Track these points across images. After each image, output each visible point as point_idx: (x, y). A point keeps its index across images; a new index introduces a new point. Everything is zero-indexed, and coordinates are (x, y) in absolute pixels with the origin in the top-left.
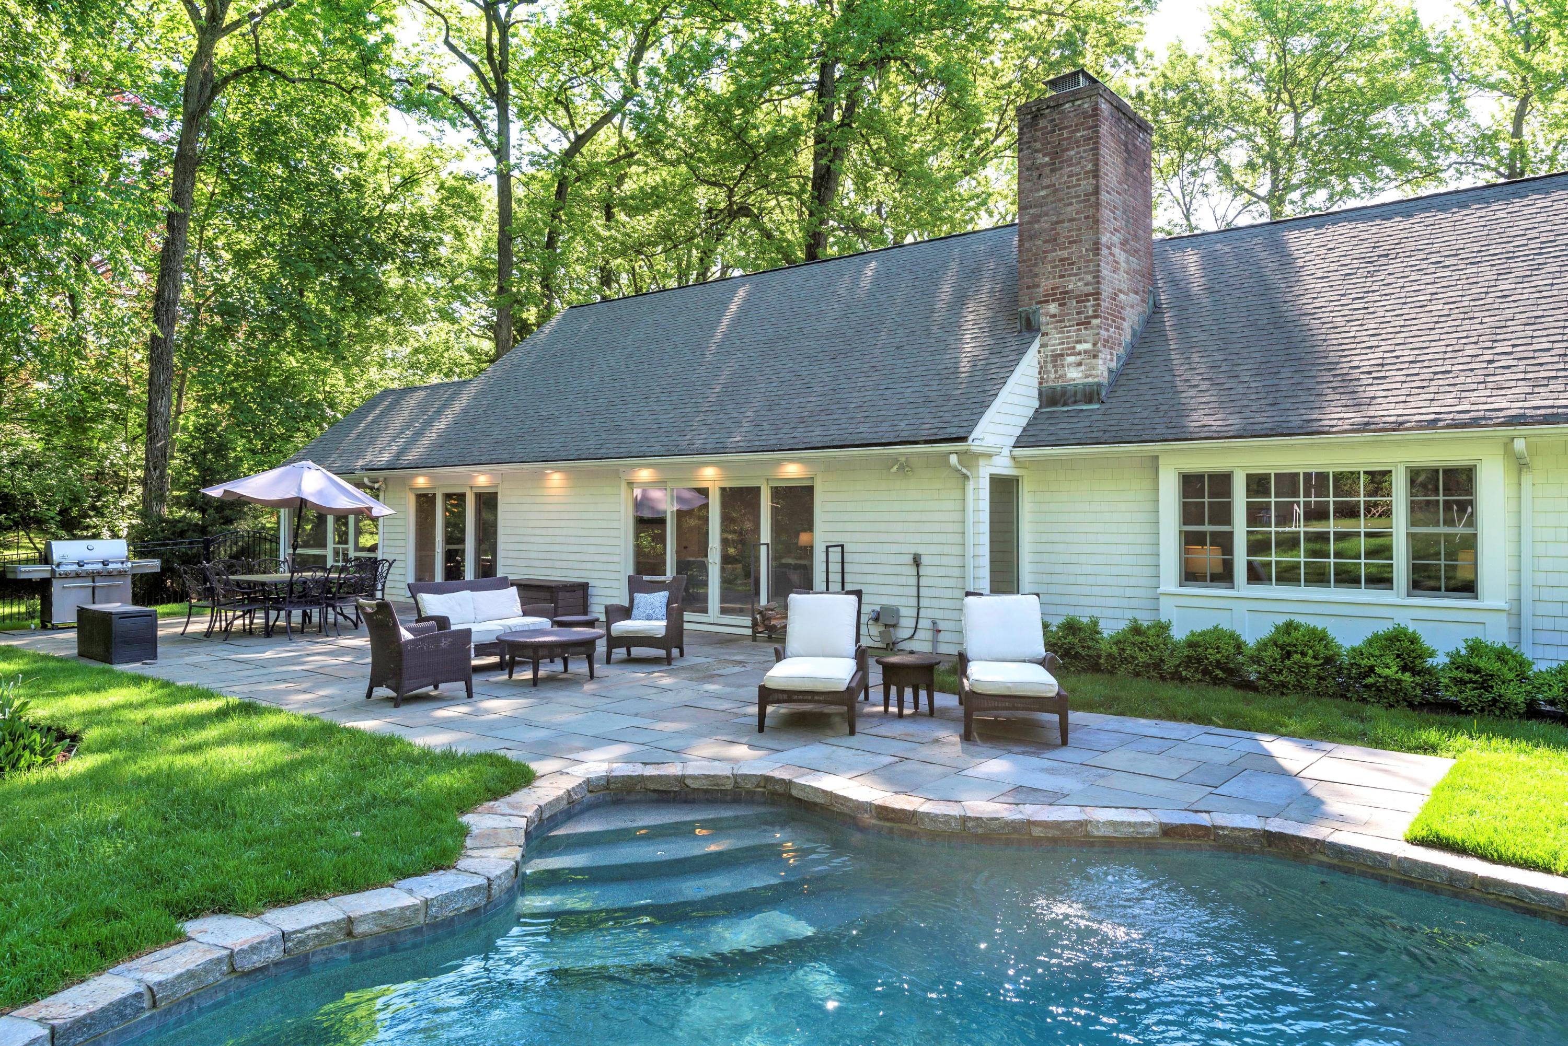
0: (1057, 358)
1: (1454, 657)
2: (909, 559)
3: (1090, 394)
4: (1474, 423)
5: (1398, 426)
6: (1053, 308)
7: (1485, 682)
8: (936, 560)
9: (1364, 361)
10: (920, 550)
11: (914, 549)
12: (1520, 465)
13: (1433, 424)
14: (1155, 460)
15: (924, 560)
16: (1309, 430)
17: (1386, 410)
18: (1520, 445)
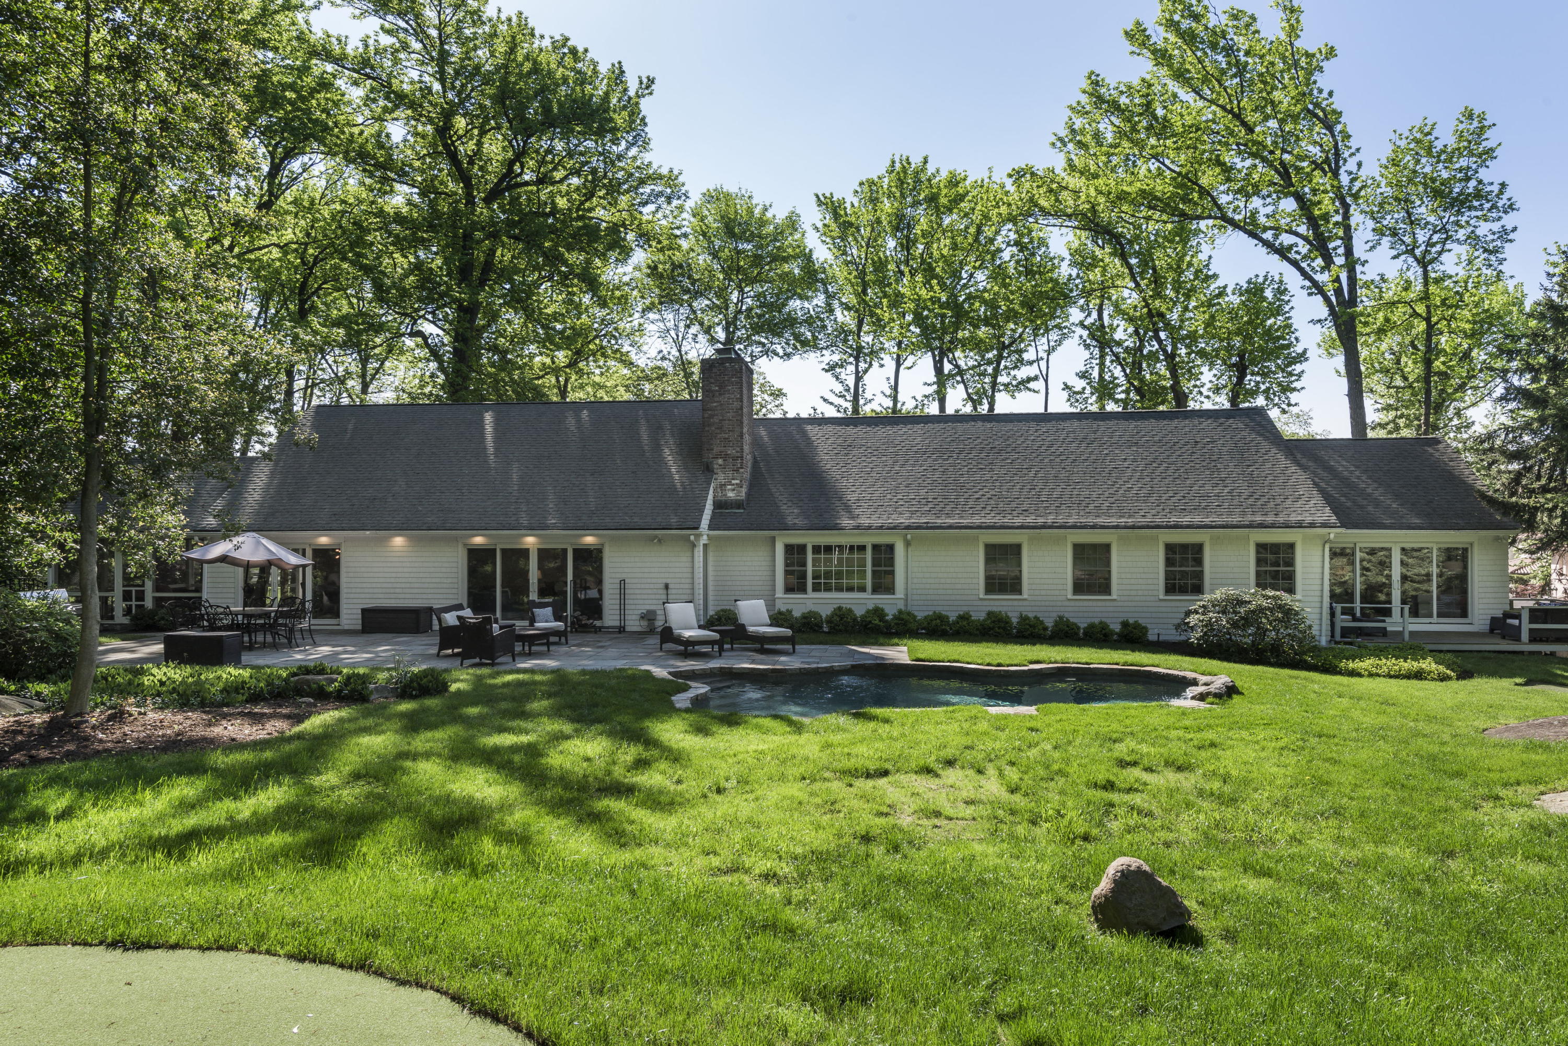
0: (722, 486)
1: (894, 615)
2: (662, 586)
3: (738, 504)
4: (894, 528)
5: (869, 528)
6: (720, 461)
7: (905, 623)
8: (677, 586)
9: (852, 497)
10: (668, 581)
11: (665, 581)
12: (908, 544)
13: (881, 528)
14: (773, 540)
15: (670, 586)
16: (836, 527)
17: (865, 521)
18: (909, 537)
